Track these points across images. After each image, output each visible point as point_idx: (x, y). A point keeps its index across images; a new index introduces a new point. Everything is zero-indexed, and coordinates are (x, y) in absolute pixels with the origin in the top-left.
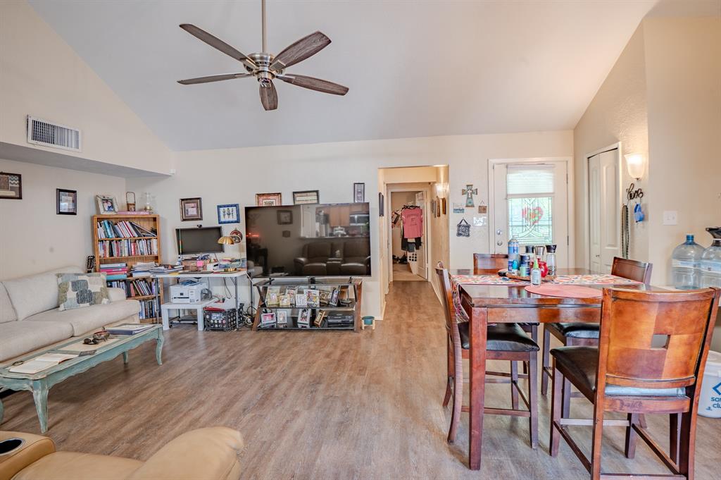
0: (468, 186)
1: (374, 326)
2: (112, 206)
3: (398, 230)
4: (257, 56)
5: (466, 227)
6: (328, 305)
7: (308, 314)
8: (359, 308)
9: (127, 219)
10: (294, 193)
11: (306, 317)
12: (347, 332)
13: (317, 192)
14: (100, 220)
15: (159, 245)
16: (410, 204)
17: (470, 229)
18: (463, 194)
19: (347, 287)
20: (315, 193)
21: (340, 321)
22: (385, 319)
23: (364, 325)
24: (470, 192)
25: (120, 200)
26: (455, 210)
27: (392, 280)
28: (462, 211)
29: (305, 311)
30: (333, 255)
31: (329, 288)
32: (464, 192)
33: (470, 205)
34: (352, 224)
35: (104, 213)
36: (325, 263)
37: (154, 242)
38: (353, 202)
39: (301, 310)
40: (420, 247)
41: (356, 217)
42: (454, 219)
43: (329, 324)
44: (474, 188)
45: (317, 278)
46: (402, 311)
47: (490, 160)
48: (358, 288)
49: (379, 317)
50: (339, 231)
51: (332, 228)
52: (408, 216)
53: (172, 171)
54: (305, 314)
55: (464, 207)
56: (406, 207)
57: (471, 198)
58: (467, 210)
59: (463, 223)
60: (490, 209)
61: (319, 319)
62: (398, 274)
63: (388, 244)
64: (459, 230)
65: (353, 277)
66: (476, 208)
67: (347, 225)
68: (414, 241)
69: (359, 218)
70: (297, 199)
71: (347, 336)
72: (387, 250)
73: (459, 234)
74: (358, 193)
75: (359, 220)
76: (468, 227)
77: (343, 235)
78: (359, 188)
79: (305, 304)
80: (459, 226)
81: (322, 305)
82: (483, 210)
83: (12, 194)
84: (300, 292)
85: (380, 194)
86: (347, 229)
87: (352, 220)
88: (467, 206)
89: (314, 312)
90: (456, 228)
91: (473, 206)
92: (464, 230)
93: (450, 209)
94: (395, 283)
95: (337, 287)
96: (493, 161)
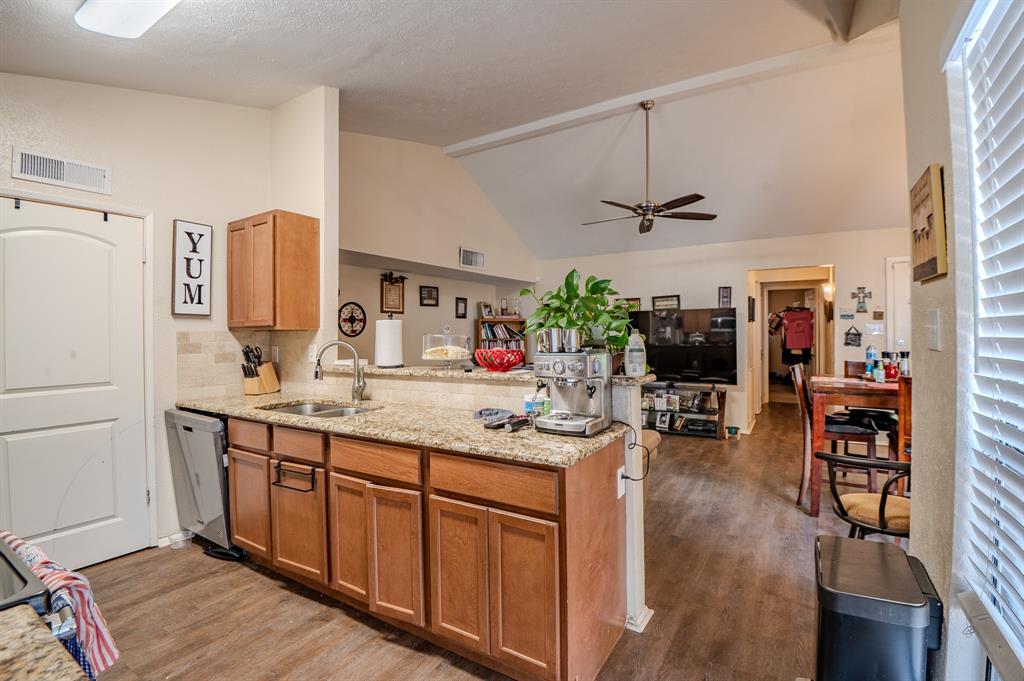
0: (859, 288)
1: (739, 437)
2: (491, 311)
3: (778, 338)
4: (644, 205)
5: (855, 335)
6: (688, 411)
7: (667, 418)
8: (722, 417)
9: (501, 322)
10: (654, 298)
11: (664, 422)
12: (710, 439)
13: (678, 297)
14: (483, 323)
15: (526, 346)
16: (795, 305)
17: (862, 338)
18: (853, 298)
19: (709, 394)
20: (675, 298)
21: (700, 428)
22: (753, 433)
23: (727, 435)
24: (861, 295)
25: (496, 305)
26: (843, 316)
27: (767, 401)
28: (852, 317)
29: (662, 416)
30: (690, 366)
31: (689, 394)
32: (854, 296)
33: (862, 310)
34: (713, 330)
35: (487, 317)
36: (679, 374)
37: (522, 342)
38: (717, 307)
39: (659, 414)
40: (810, 362)
41: (720, 320)
42: (840, 327)
43: (690, 430)
44: (866, 291)
45: (676, 384)
46: (774, 429)
47: (888, 259)
48: (722, 397)
49: (745, 430)
50: (697, 338)
51: (687, 335)
52: (792, 321)
53: (538, 279)
54: (664, 418)
55: (854, 312)
56: (789, 309)
57: (864, 302)
58: (857, 315)
59: (853, 331)
60: (889, 316)
61: (678, 424)
62: (776, 395)
63: (762, 355)
64: (847, 339)
65: (716, 385)
66: (870, 315)
67: (706, 331)
68: (800, 352)
69: (723, 322)
70: (657, 304)
71: (708, 442)
72: (760, 361)
73: (847, 344)
74: (724, 297)
75: (724, 324)
76: (859, 335)
77: (701, 343)
78: (725, 292)
79: (664, 408)
80: (847, 334)
81: (681, 411)
82: (879, 316)
83: (433, 302)
84: (659, 396)
85: (749, 298)
86: (708, 335)
87: (714, 324)
88: (858, 311)
89: (672, 417)
90: (844, 337)
91: (865, 311)
92: (854, 338)
93: (837, 315)
94: (771, 404)
95: (698, 393)
96: (891, 260)
